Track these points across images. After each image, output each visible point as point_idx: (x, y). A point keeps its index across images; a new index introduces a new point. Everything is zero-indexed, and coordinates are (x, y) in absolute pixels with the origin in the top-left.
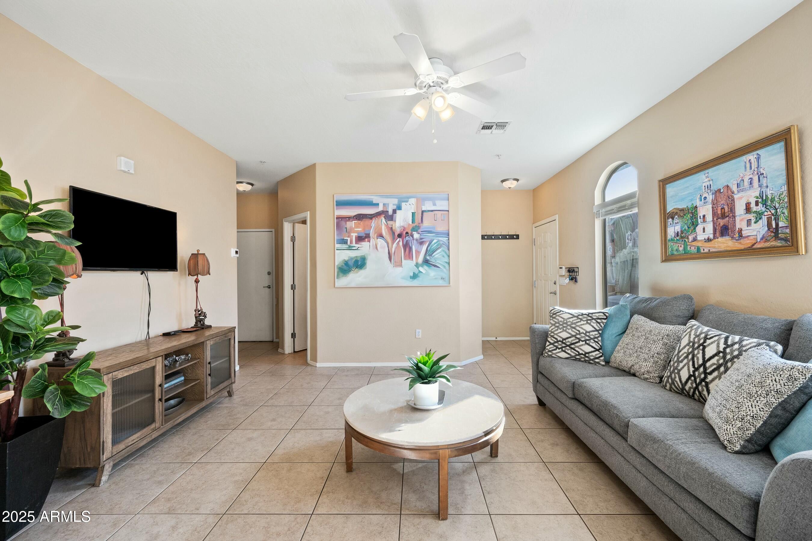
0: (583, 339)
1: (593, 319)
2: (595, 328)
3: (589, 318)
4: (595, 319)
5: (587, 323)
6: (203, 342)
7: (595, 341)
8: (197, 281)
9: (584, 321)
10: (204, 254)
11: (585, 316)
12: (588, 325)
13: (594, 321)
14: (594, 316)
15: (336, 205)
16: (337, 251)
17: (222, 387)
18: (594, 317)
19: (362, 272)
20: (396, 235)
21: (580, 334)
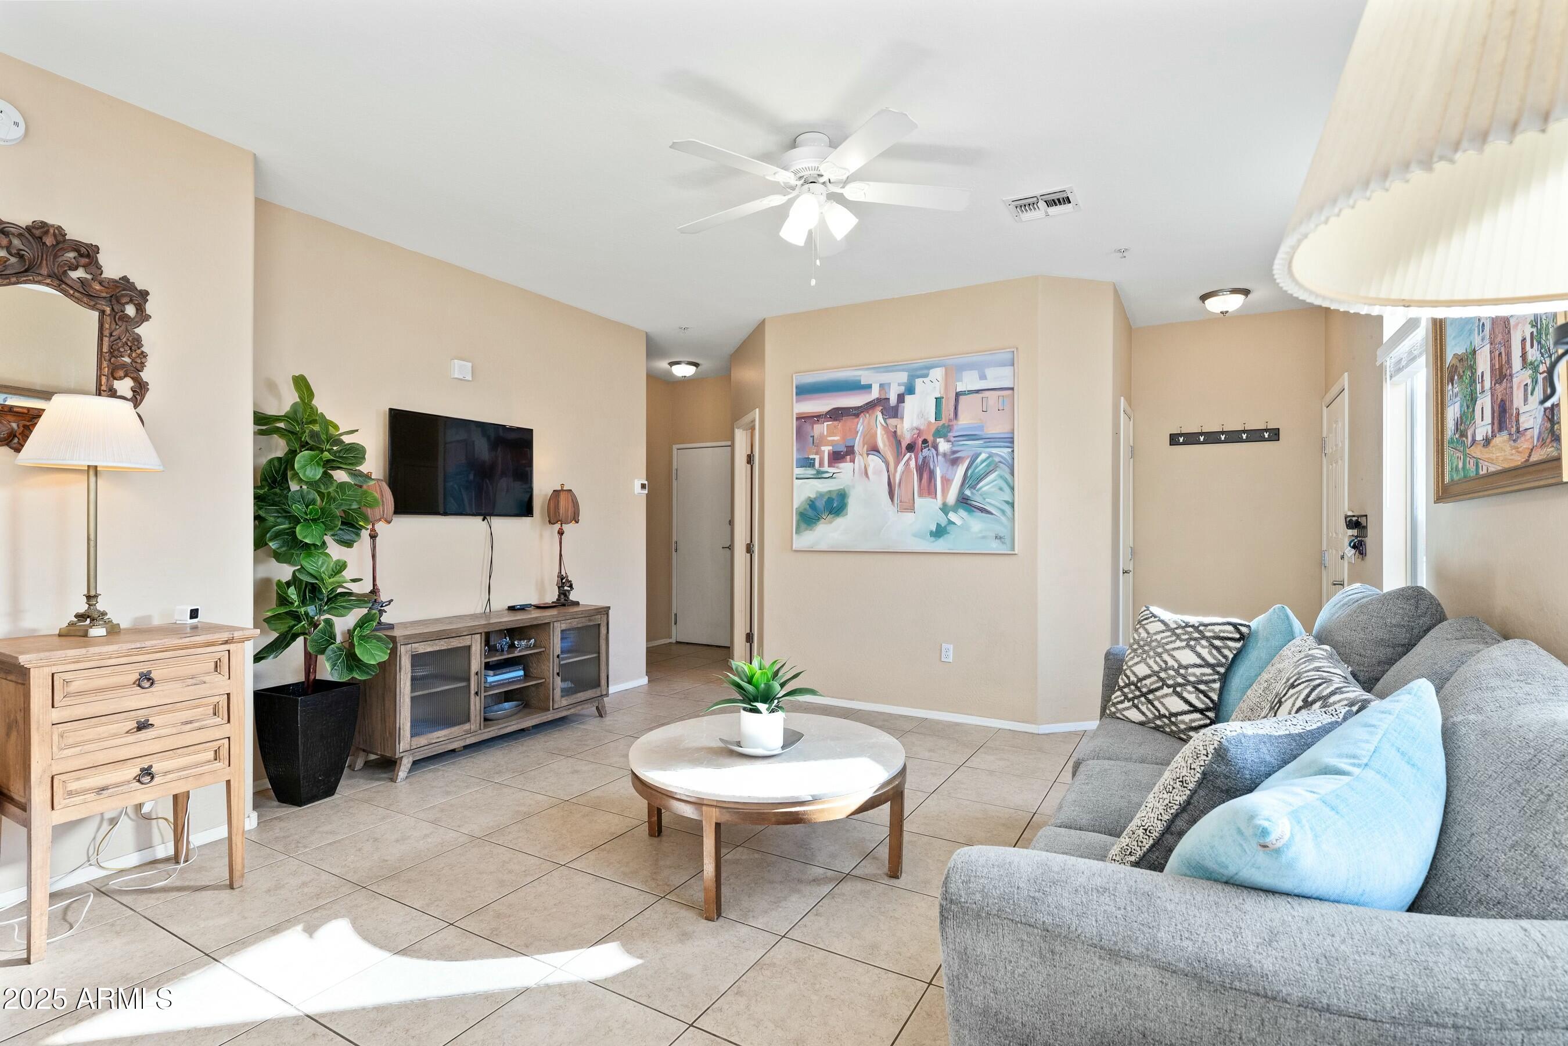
0: (1170, 682)
1: (1204, 637)
2: (1203, 659)
3: (1196, 635)
4: (1207, 639)
5: (1188, 646)
6: (549, 623)
7: (1197, 689)
8: (561, 533)
9: (1182, 640)
10: (571, 490)
11: (1190, 629)
12: (1188, 651)
13: (1204, 642)
14: (1210, 631)
15: (797, 394)
16: (797, 482)
17: (583, 699)
18: (1208, 634)
19: (840, 522)
20: (904, 445)
21: (1165, 670)
